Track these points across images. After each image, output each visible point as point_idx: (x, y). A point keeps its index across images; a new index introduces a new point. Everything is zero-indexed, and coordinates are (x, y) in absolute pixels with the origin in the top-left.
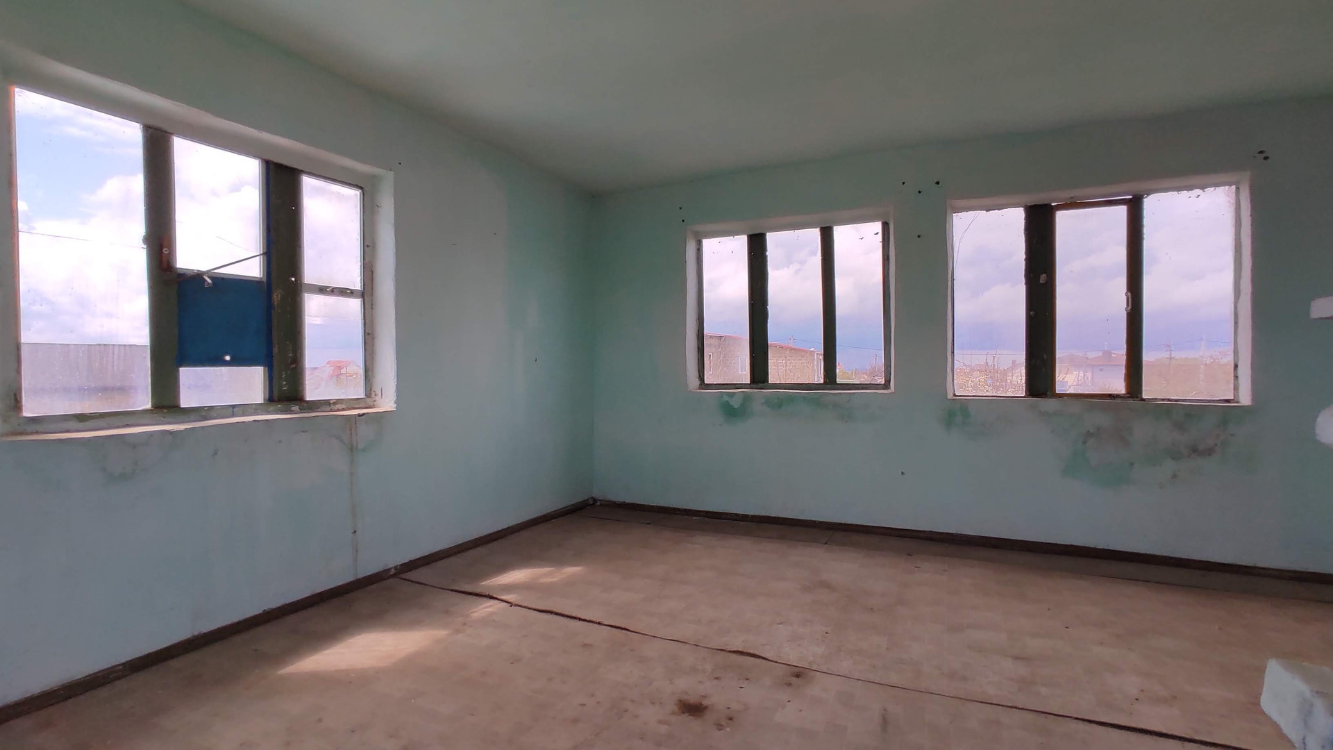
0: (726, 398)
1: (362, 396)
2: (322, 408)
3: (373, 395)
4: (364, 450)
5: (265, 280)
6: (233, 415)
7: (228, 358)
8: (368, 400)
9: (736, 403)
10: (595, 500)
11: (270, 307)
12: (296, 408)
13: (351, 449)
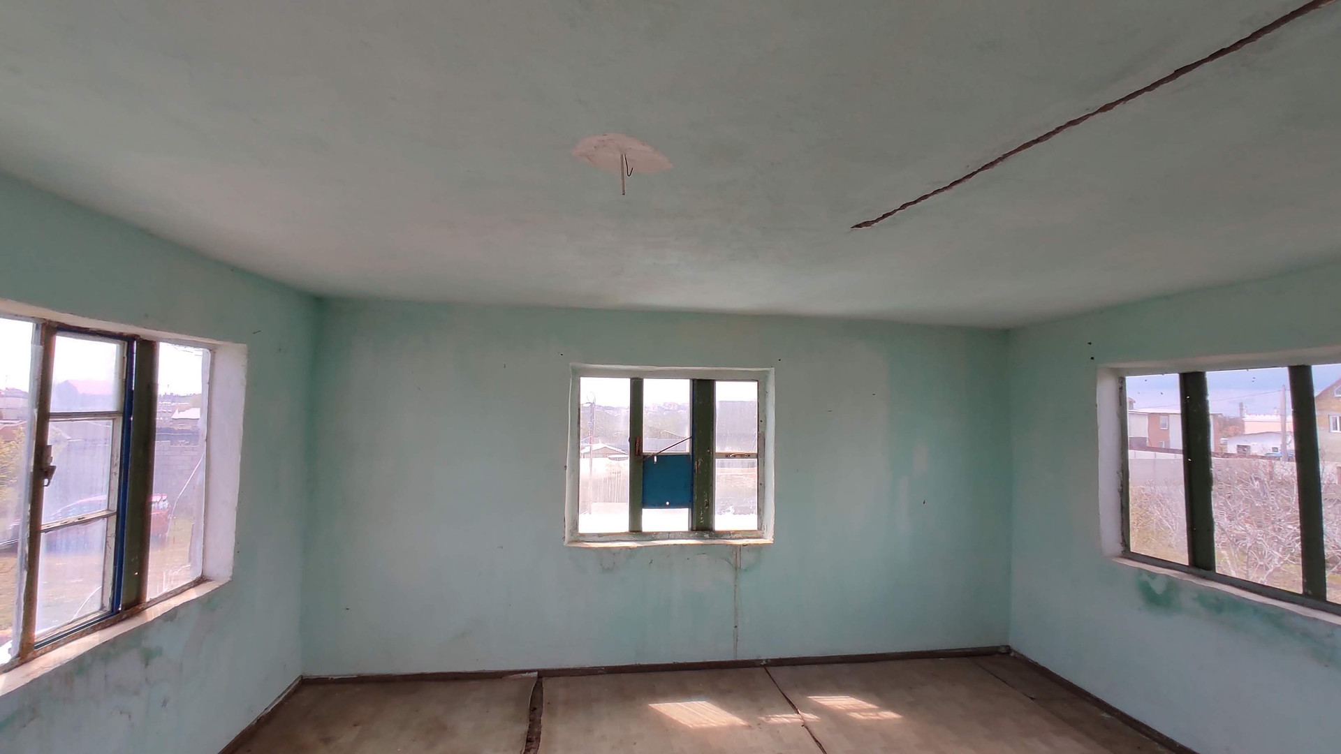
0: (1145, 578)
1: (756, 529)
2: (724, 537)
3: (763, 529)
4: (746, 570)
5: (691, 454)
6: (669, 539)
7: (668, 503)
8: (759, 532)
9: (1158, 587)
10: (1009, 650)
11: (693, 471)
12: (707, 536)
13: (736, 569)
